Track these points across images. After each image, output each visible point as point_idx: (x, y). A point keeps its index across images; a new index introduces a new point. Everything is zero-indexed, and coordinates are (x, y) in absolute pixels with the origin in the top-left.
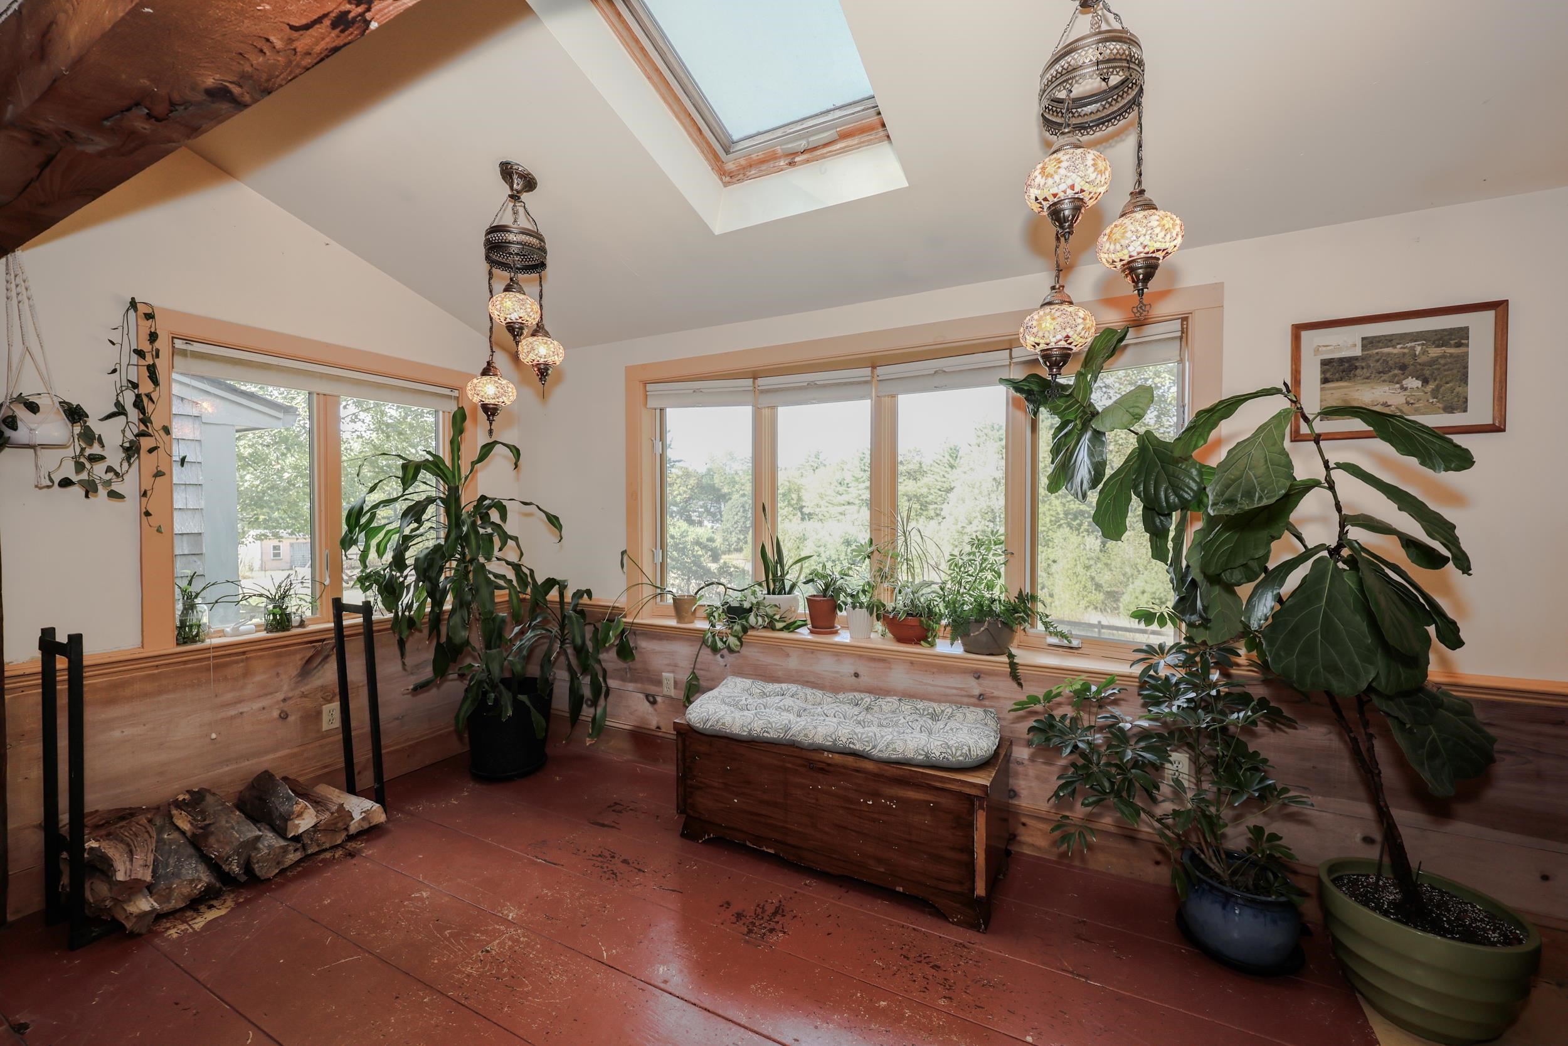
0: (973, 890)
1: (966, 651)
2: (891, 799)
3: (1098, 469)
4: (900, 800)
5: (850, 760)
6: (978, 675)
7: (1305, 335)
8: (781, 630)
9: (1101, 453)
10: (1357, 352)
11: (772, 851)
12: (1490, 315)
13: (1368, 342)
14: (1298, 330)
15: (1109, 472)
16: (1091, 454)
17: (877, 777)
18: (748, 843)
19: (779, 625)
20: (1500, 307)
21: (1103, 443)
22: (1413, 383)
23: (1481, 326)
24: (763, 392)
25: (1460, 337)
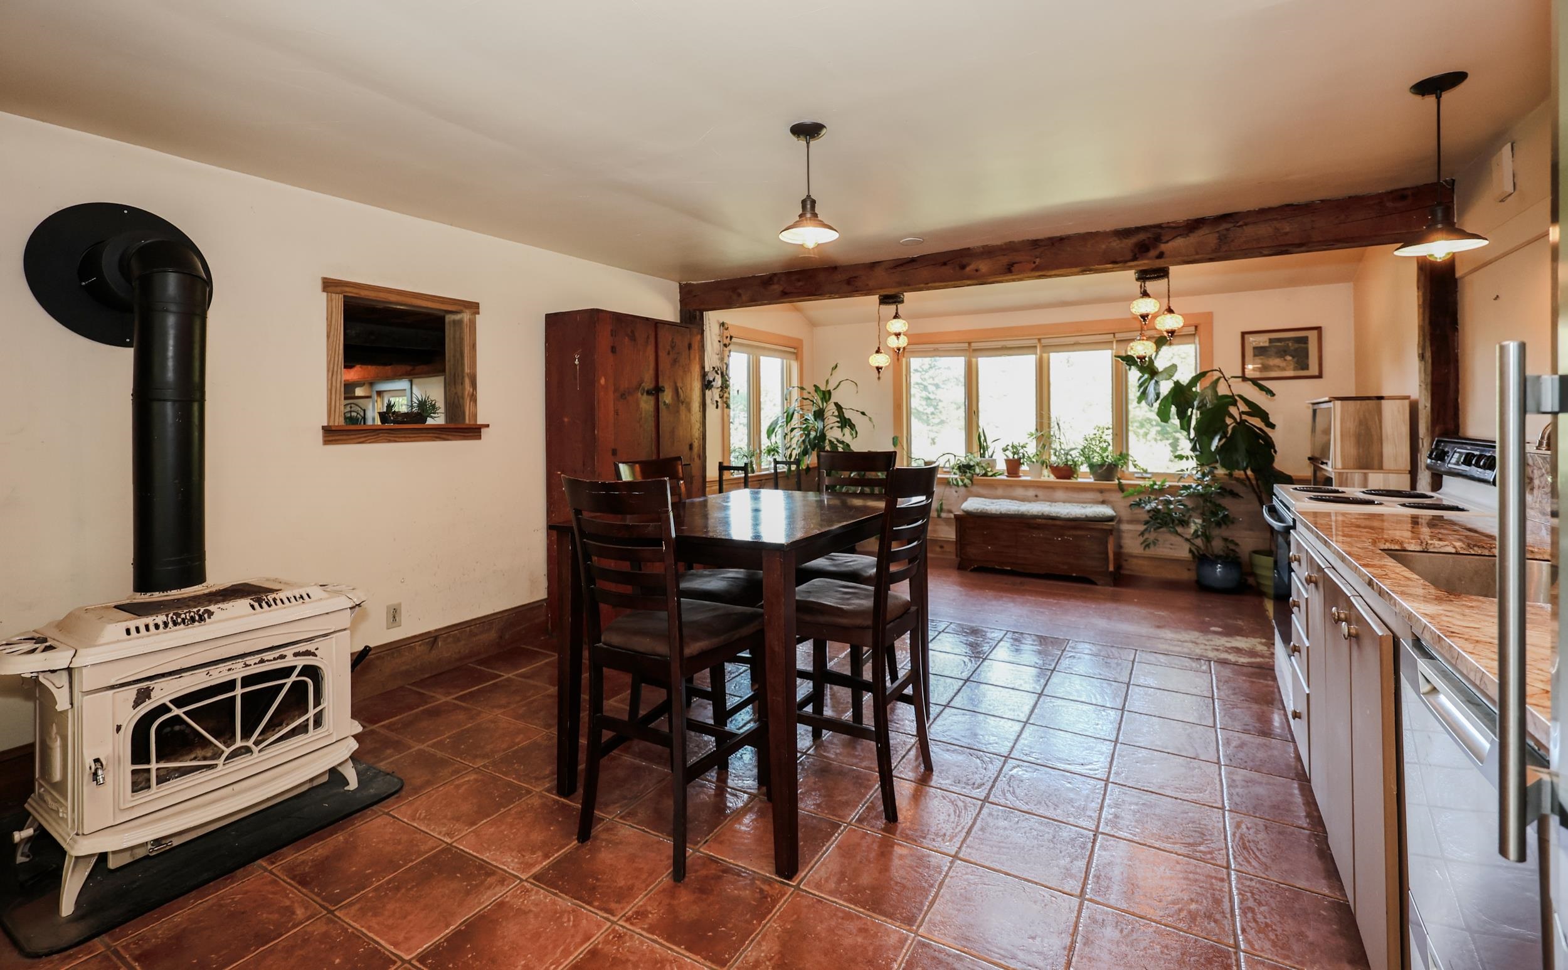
0: (1108, 568)
1: (1095, 480)
2: (1070, 536)
3: (1158, 395)
4: (1074, 536)
5: (1050, 522)
6: (1101, 491)
7: (1246, 336)
8: (992, 476)
9: (1159, 389)
10: (1267, 344)
11: (1009, 568)
12: (1315, 332)
13: (1271, 341)
14: (1243, 334)
15: (1161, 397)
16: (1155, 389)
17: (1062, 527)
18: (996, 567)
19: (990, 474)
20: (1319, 329)
21: (1159, 385)
22: (1289, 358)
23: (1312, 336)
24: (975, 350)
25: (1305, 340)
